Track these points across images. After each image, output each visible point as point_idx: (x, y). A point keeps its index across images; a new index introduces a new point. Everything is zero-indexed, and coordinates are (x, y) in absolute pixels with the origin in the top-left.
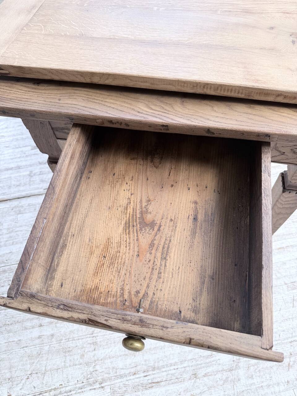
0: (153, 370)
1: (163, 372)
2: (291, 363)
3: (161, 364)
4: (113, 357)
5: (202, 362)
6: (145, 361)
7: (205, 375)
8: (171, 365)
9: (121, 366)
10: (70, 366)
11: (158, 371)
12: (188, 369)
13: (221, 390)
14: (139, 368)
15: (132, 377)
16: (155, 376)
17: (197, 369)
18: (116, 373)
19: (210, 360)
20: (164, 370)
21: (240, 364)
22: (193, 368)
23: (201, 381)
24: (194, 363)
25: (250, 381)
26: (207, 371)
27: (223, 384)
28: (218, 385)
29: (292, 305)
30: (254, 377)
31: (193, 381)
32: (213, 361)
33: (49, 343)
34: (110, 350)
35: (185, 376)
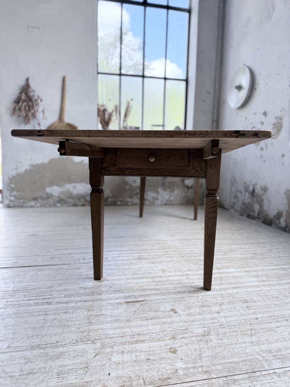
0: (138, 335)
1: (146, 336)
2: (253, 334)
3: (145, 332)
4: (105, 329)
5: (179, 332)
6: (132, 331)
7: (182, 338)
8: (153, 333)
9: (110, 333)
10: (67, 333)
11: (142, 336)
12: (168, 335)
13: (197, 345)
14: (126, 334)
15: (120, 338)
16: (140, 338)
17: (175, 335)
18: (107, 336)
19: (186, 331)
20: (147, 335)
21: (210, 333)
22: (172, 334)
23: (179, 341)
24: (173, 332)
25: (221, 341)
26: (184, 336)
27: (198, 342)
28: (194, 343)
29: (247, 309)
30: (223, 339)
31: (172, 340)
32: (189, 332)
33: (51, 322)
34: (103, 326)
35: (165, 338)
